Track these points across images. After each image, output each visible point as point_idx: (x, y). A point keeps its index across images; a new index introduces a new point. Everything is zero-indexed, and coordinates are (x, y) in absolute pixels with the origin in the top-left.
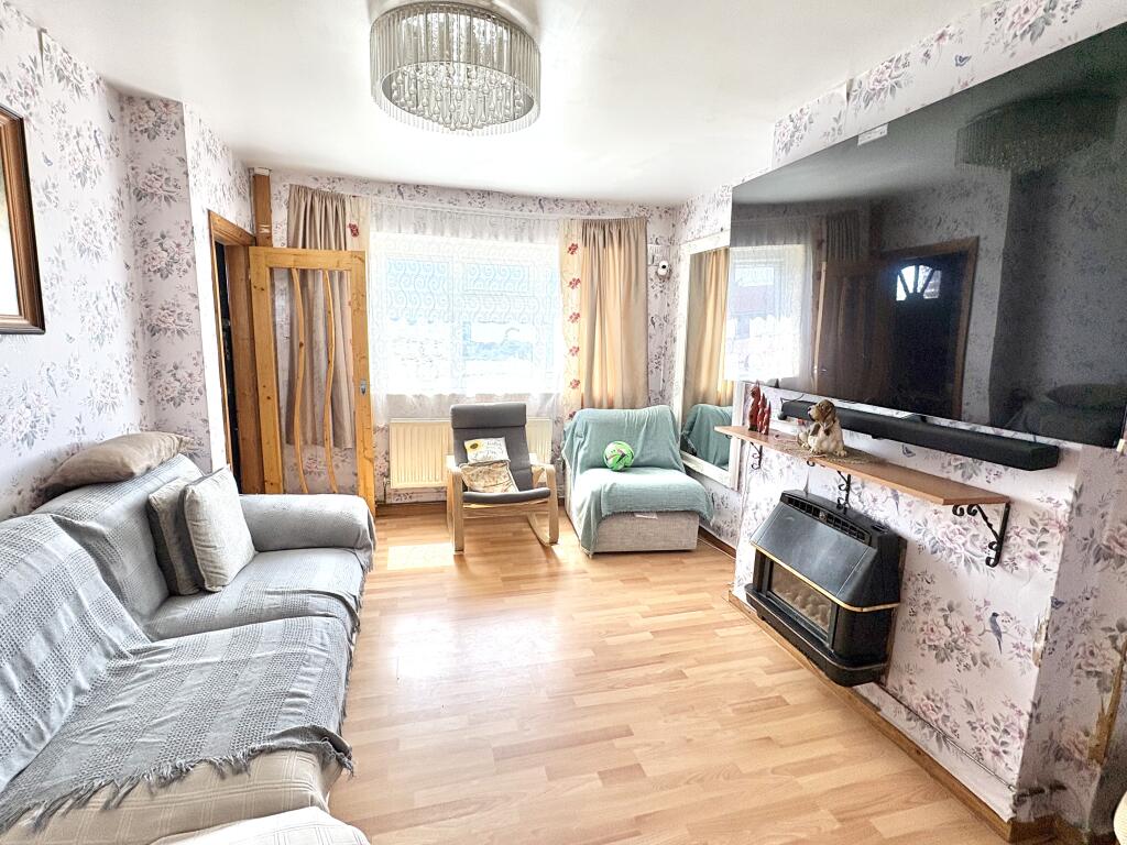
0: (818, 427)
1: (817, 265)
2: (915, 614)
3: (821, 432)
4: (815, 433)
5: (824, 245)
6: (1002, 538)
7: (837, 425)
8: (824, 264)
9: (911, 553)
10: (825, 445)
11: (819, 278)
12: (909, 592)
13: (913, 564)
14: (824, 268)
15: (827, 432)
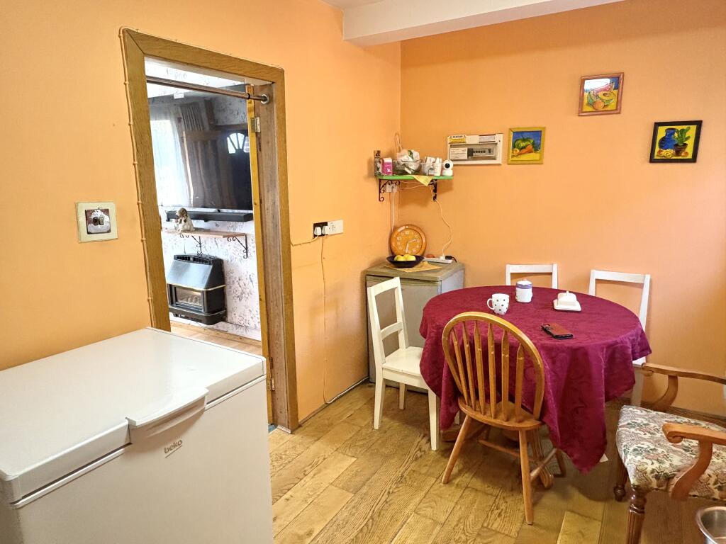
0: (181, 220)
1: (180, 133)
2: (230, 287)
3: (183, 222)
4: (181, 222)
5: (182, 120)
6: (246, 249)
7: (189, 218)
8: (184, 133)
9: (225, 264)
10: (185, 227)
11: (183, 142)
12: (228, 280)
13: (227, 268)
14: (184, 135)
15: (185, 221)
